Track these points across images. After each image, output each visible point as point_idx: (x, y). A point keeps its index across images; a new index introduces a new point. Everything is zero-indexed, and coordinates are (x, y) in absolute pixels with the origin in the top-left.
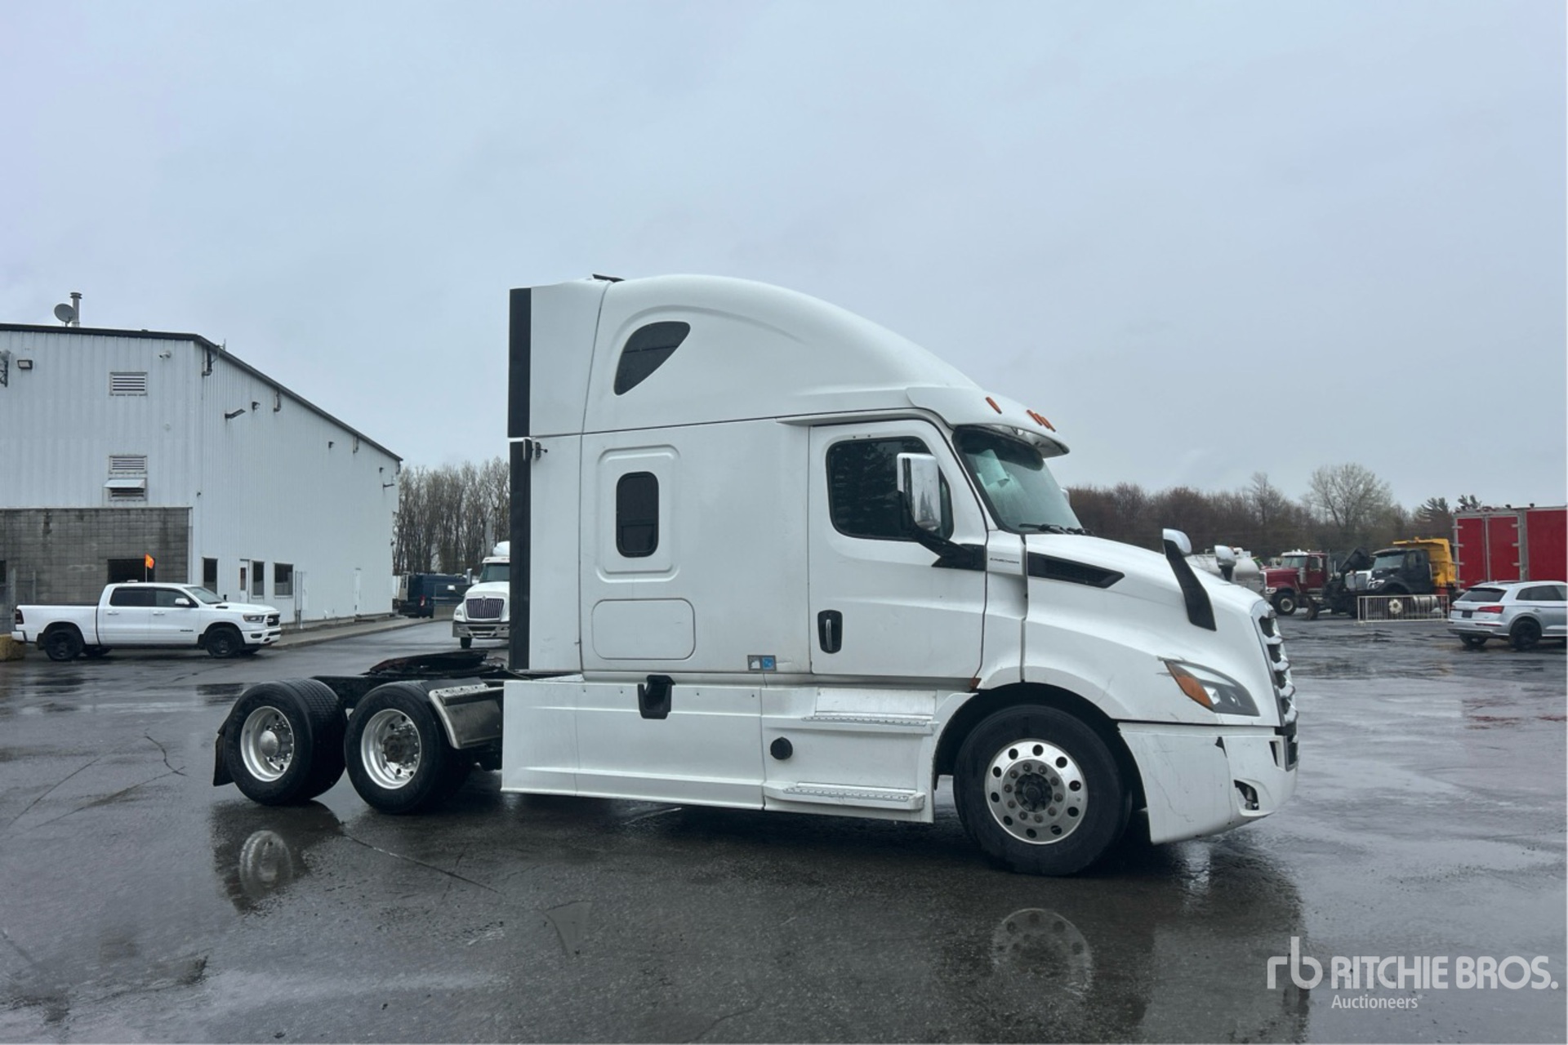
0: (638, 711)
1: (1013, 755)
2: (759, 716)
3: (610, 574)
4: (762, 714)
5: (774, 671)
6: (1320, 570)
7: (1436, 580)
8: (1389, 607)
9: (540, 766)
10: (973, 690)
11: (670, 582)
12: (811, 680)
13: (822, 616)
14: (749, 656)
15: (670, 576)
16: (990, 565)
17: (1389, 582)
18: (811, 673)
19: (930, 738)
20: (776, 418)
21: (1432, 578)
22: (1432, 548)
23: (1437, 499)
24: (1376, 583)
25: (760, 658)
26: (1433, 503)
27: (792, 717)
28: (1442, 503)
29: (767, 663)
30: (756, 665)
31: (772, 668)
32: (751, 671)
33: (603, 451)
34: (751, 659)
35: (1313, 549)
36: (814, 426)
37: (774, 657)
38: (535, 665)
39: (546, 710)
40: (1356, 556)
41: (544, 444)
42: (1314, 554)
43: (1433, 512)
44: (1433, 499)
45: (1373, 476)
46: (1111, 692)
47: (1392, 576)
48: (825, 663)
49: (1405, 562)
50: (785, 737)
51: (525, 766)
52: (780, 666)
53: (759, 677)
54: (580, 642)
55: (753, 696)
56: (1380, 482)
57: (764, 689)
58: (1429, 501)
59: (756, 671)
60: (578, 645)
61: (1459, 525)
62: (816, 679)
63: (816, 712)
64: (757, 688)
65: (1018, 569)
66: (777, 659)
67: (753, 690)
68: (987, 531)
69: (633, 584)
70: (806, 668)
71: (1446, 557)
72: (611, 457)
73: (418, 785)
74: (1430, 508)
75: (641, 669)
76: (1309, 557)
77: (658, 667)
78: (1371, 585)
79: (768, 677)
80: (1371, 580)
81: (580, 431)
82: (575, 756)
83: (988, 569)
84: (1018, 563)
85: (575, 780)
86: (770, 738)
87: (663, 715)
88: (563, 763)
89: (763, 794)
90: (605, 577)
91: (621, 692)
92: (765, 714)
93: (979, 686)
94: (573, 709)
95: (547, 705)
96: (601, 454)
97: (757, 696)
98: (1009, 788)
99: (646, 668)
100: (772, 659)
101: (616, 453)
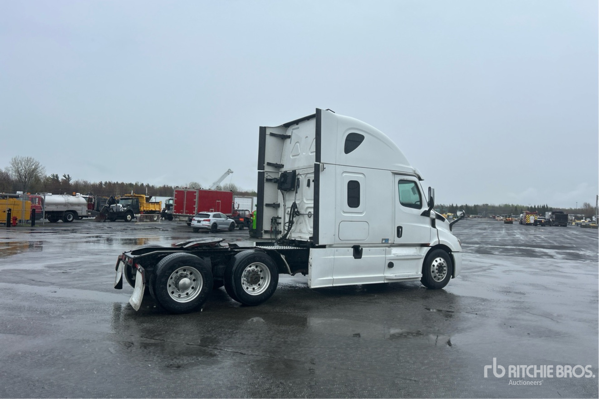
0: (352, 257)
1: (436, 261)
2: (384, 256)
3: (344, 212)
4: (385, 255)
5: (388, 243)
6: (93, 203)
7: (140, 209)
8: (127, 218)
9: (322, 278)
11: (364, 216)
12: (393, 245)
13: (399, 228)
15: (362, 214)
17: (128, 209)
18: (394, 243)
19: (422, 259)
21: (140, 208)
22: (139, 198)
23: (55, 174)
24: (124, 209)
25: (385, 239)
26: (53, 176)
27: (392, 256)
28: (57, 176)
29: (387, 240)
30: (384, 241)
31: (387, 242)
32: (382, 243)
33: (343, 171)
34: (383, 240)
35: (91, 194)
36: (395, 174)
37: (388, 239)
38: (321, 243)
39: (325, 258)
40: (111, 199)
41: (324, 166)
42: (90, 197)
43: (53, 179)
44: (53, 174)
45: (39, 163)
46: (452, 246)
47: (129, 207)
48: (398, 241)
49: (132, 202)
50: (391, 261)
51: (318, 278)
53: (384, 245)
56: (41, 166)
58: (52, 175)
59: (384, 243)
60: (334, 236)
61: (176, 192)
64: (385, 248)
67: (384, 249)
68: (428, 207)
69: (352, 216)
71: (144, 201)
72: (345, 174)
73: (270, 292)
74: (52, 178)
75: (352, 243)
76: (89, 198)
77: (357, 243)
78: (121, 210)
79: (386, 245)
80: (121, 208)
81: (335, 164)
82: (332, 273)
83: (430, 217)
85: (333, 281)
86: (388, 262)
87: (360, 258)
88: (328, 276)
89: (385, 278)
90: (344, 214)
91: (348, 251)
92: (387, 255)
93: (430, 245)
94: (333, 257)
95: (325, 256)
96: (342, 172)
97: (385, 250)
98: (437, 269)
99: (353, 243)
100: (388, 240)
101: (347, 173)
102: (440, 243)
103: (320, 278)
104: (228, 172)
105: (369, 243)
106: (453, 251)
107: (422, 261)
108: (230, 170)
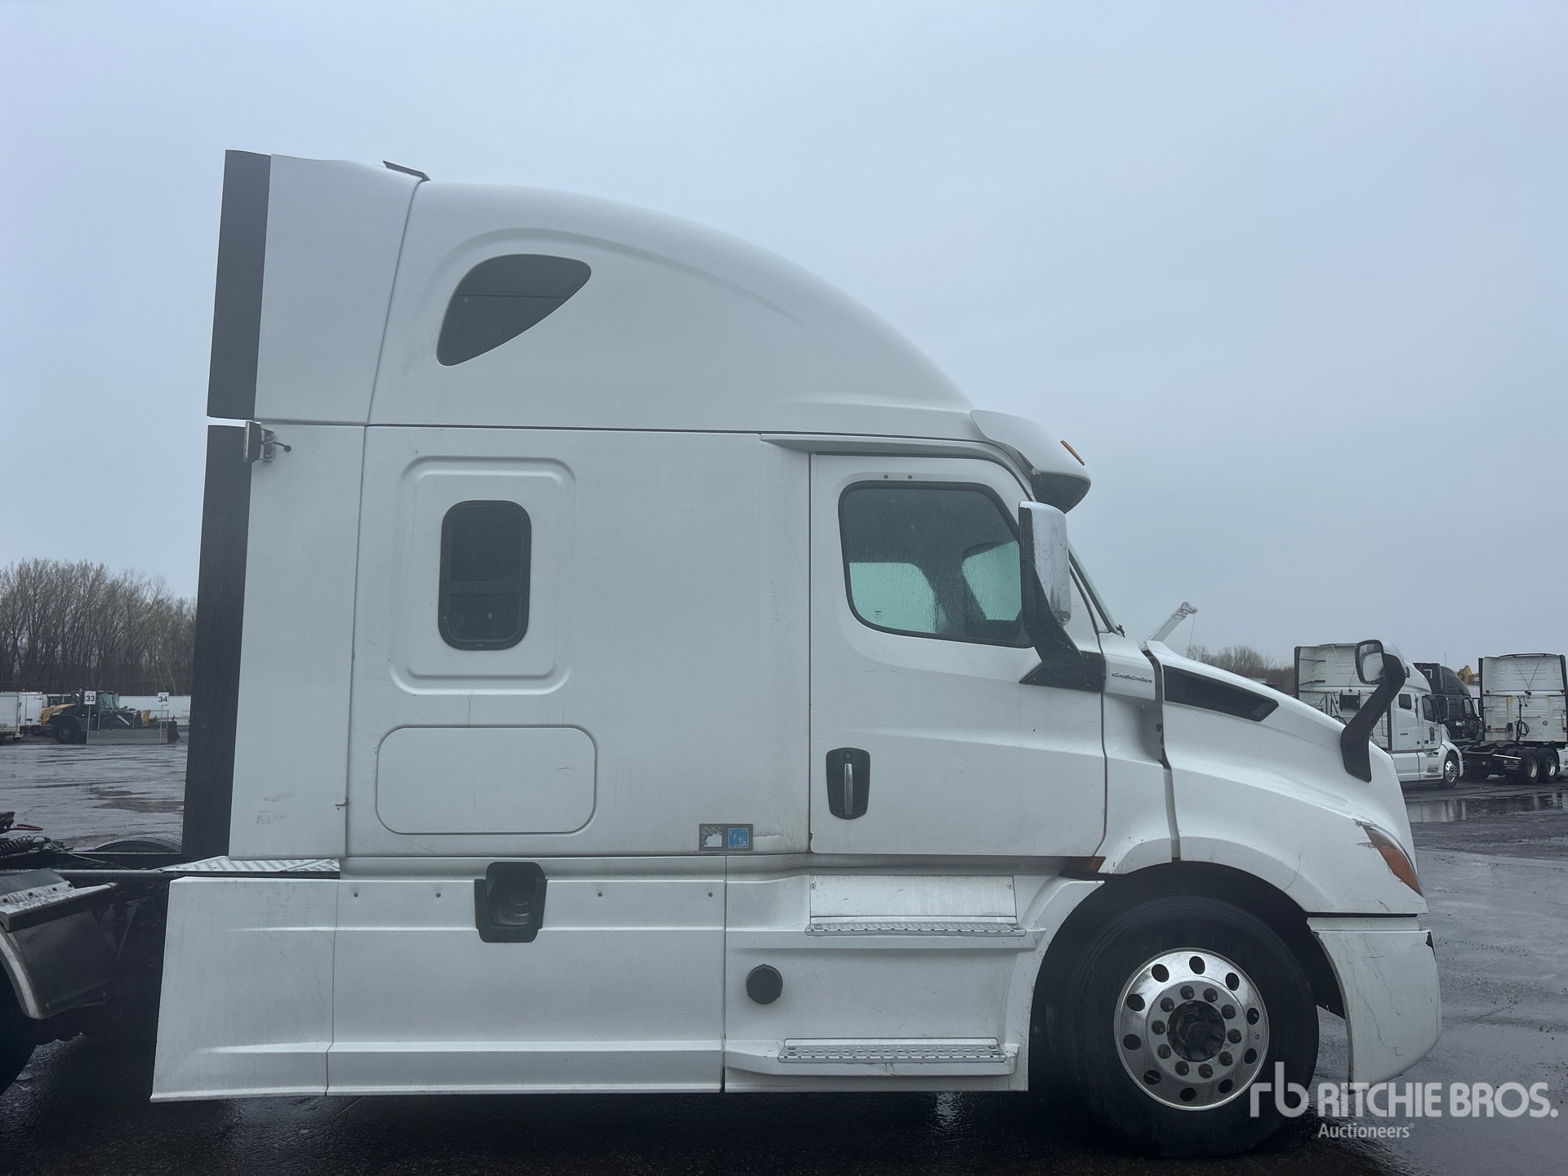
0: (468, 929)
1: (1161, 974)
2: (721, 928)
3: (421, 679)
4: (726, 925)
5: (749, 850)
9: (244, 1043)
10: (1096, 876)
11: (550, 695)
13: (835, 760)
14: (702, 826)
15: (550, 686)
16: (1113, 684)
18: (809, 852)
19: (1028, 956)
20: (760, 433)
25: (724, 829)
27: (779, 928)
29: (736, 837)
30: (715, 841)
31: (745, 844)
32: (704, 850)
33: (414, 457)
34: (705, 830)
36: (819, 453)
37: (750, 826)
38: (245, 847)
39: (265, 932)
41: (282, 434)
46: (1305, 875)
50: (768, 963)
51: (214, 1045)
52: (760, 842)
53: (719, 860)
54: (347, 804)
55: (710, 895)
57: (733, 881)
59: (714, 851)
60: (343, 809)
62: (815, 861)
63: (811, 917)
64: (719, 880)
65: (1148, 691)
66: (756, 830)
67: (713, 885)
68: (1097, 632)
69: (470, 698)
70: (802, 844)
72: (430, 472)
75: (475, 851)
77: (513, 848)
79: (734, 860)
81: (364, 420)
82: (327, 1020)
83: (1108, 689)
84: (1151, 681)
85: (327, 1066)
86: (740, 968)
87: (527, 934)
88: (296, 1034)
89: (724, 1066)
90: (409, 685)
91: (438, 895)
92: (733, 925)
93: (1103, 870)
94: (332, 929)
95: (268, 926)
96: (407, 463)
97: (719, 895)
98: (1157, 1027)
99: (488, 849)
100: (747, 830)
101: (443, 464)
102: (1184, 857)
103: (226, 1045)
104: (1181, 610)
105: (607, 849)
106: (1308, 907)
107: (1028, 969)
108: (1187, 604)
